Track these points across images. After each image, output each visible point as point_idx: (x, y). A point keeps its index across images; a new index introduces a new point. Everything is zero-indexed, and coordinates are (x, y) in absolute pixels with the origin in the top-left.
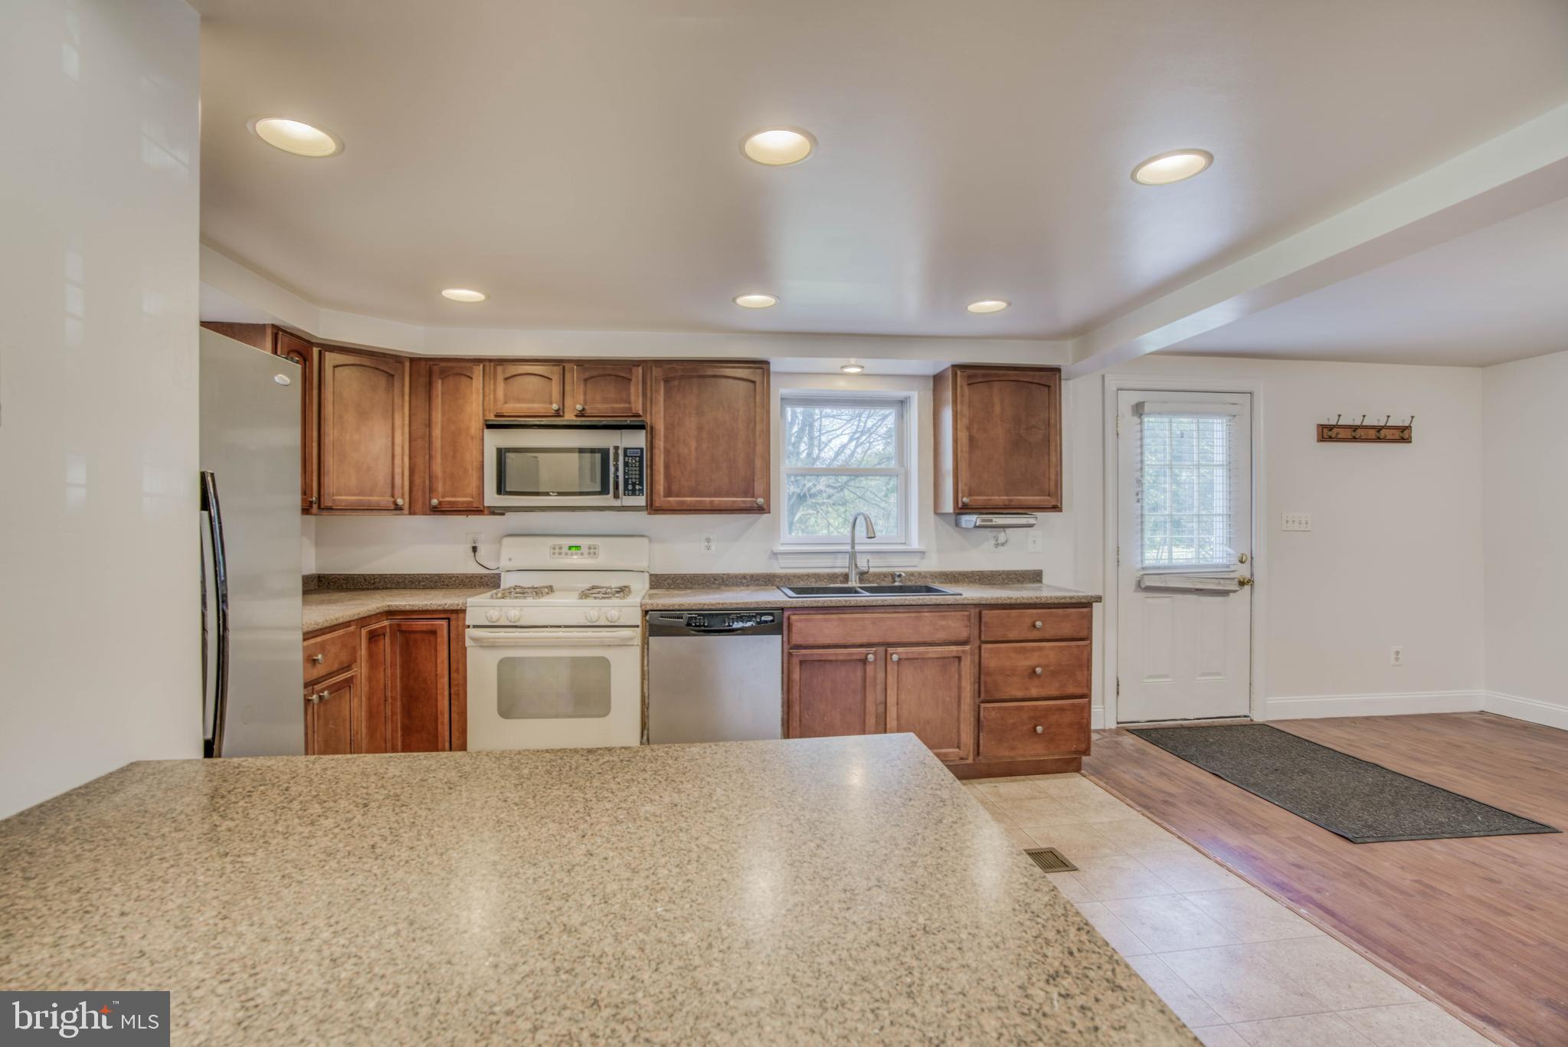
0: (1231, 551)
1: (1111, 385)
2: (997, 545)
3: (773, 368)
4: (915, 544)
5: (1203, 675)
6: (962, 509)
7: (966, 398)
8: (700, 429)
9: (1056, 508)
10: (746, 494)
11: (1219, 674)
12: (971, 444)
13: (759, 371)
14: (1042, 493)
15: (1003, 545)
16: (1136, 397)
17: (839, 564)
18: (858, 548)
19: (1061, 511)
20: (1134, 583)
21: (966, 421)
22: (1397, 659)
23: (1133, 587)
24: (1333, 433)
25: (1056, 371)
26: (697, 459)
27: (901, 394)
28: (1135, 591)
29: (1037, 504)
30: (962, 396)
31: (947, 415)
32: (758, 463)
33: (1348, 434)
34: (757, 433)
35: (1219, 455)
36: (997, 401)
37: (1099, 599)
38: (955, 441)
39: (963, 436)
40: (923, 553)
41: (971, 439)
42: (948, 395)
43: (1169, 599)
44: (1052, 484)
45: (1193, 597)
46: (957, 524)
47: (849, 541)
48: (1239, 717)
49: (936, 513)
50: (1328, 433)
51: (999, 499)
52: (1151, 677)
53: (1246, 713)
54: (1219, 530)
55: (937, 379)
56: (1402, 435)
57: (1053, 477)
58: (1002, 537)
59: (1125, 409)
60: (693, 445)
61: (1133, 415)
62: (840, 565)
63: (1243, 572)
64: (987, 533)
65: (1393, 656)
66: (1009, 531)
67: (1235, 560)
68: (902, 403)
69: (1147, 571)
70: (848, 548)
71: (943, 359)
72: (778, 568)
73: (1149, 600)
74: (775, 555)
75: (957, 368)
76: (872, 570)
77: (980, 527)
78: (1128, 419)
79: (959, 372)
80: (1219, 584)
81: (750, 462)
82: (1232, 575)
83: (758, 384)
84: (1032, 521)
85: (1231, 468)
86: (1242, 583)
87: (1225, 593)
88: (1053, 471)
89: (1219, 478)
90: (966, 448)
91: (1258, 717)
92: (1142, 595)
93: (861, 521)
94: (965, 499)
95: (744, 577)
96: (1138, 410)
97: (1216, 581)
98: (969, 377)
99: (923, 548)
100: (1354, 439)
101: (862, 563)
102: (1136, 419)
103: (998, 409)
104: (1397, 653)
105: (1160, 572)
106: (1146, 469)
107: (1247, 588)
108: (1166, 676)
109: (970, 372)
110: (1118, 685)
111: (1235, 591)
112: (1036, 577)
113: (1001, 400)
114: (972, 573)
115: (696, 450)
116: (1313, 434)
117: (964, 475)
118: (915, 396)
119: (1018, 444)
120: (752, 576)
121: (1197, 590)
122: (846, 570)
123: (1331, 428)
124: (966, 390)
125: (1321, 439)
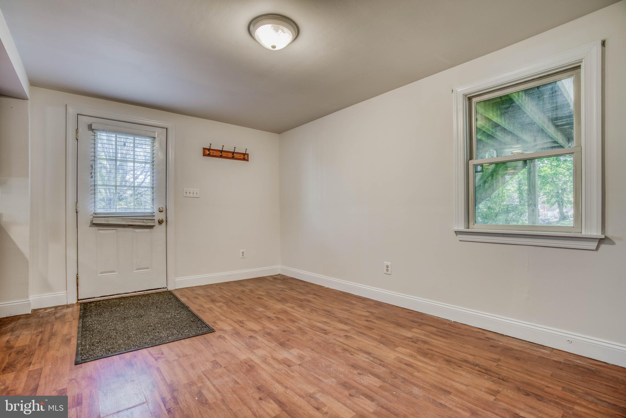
1: (72, 111)
5: (137, 269)
11: (148, 268)
16: (89, 120)
20: (89, 222)
22: (243, 255)
23: (89, 224)
24: (210, 153)
28: (90, 226)
33: (218, 154)
43: (115, 231)
48: (160, 288)
50: (208, 152)
52: (102, 273)
53: (165, 286)
56: (244, 157)
59: (82, 126)
61: (89, 130)
63: (162, 216)
65: (241, 254)
67: (156, 210)
69: (96, 215)
73: (100, 231)
80: (143, 222)
82: (155, 218)
85: (154, 164)
86: (160, 222)
87: (151, 227)
91: (171, 289)
92: (95, 229)
97: (142, 221)
104: (243, 253)
105: (107, 215)
107: (163, 224)
108: (113, 272)
110: (77, 279)
116: (201, 152)
121: (129, 225)
123: (209, 150)
125: (204, 155)
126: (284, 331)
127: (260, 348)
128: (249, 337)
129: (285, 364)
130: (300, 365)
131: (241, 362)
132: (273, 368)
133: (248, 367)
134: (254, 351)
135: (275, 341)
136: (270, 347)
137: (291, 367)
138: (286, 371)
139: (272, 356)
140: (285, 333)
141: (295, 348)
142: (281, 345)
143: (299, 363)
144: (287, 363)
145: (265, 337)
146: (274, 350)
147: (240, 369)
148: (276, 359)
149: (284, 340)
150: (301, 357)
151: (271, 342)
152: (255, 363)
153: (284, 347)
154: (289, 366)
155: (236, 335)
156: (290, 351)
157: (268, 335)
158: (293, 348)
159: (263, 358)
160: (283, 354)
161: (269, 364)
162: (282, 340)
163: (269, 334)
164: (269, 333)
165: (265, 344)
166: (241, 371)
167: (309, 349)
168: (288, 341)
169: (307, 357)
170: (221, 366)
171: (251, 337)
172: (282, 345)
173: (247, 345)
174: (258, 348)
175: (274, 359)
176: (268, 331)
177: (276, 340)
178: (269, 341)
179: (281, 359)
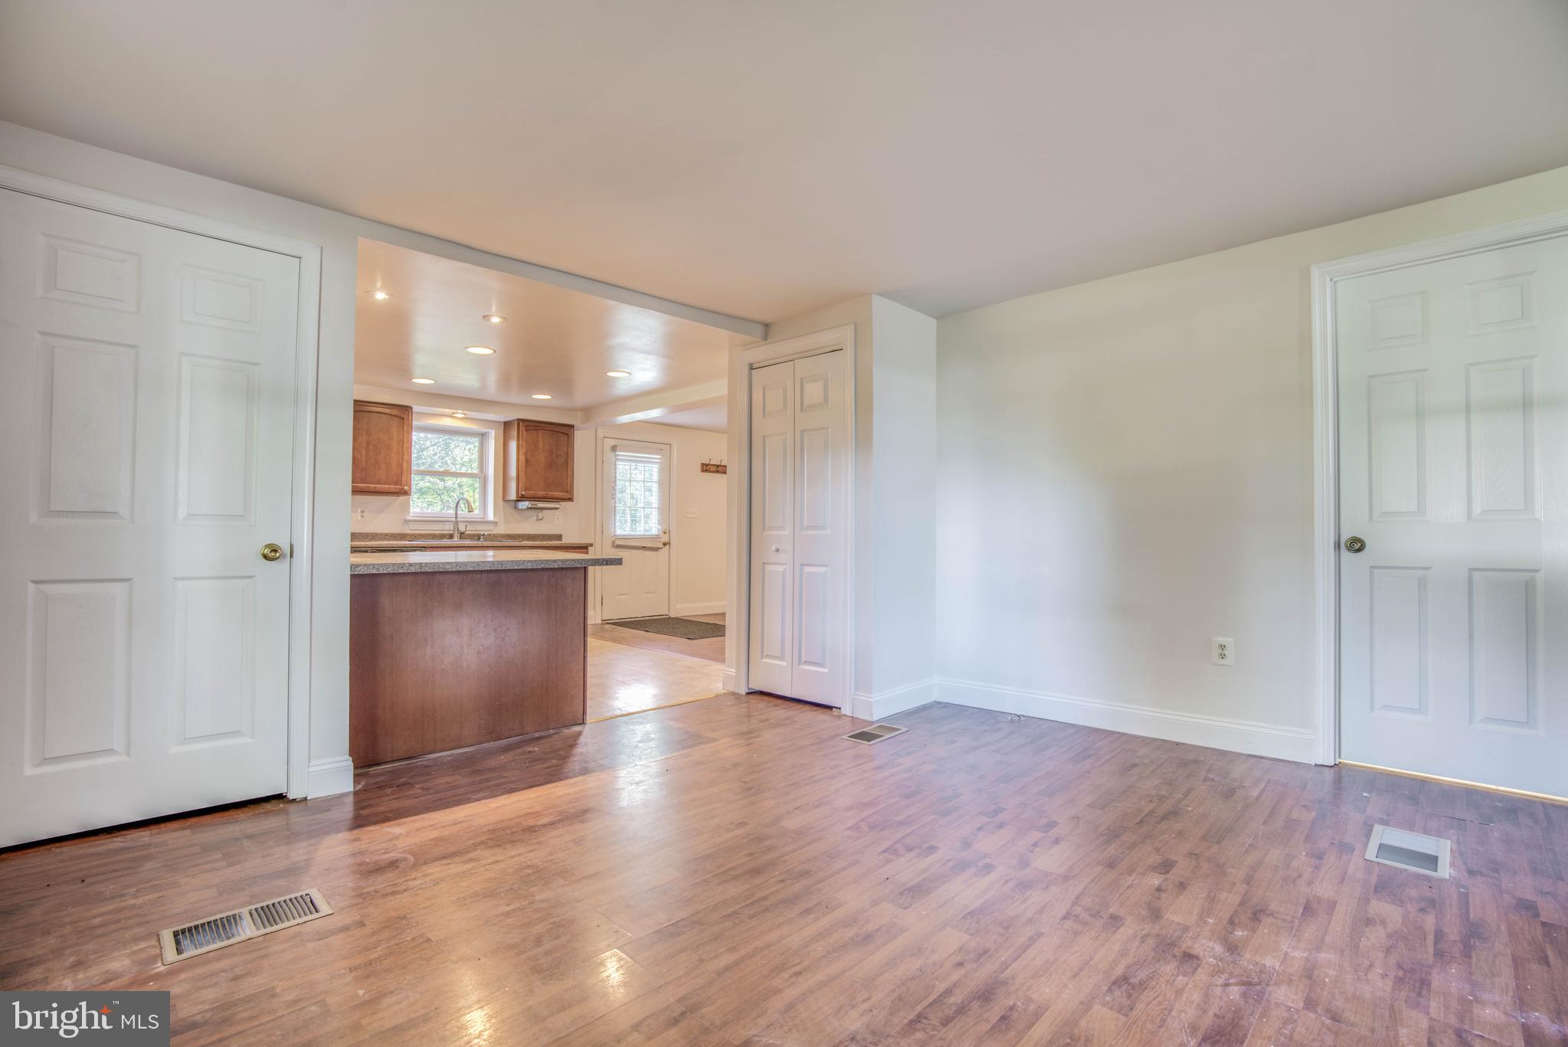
0: (660, 527)
1: (601, 434)
2: (538, 520)
3: (414, 410)
4: (491, 517)
5: (646, 593)
6: (521, 498)
7: (525, 438)
8: (368, 443)
9: (570, 499)
10: (396, 484)
11: (654, 592)
12: (527, 463)
13: (407, 412)
14: (563, 491)
15: (541, 520)
16: (613, 442)
17: (446, 528)
18: (458, 519)
19: (573, 501)
20: (611, 544)
21: (524, 450)
23: (611, 546)
24: (707, 468)
25: (572, 426)
26: (366, 461)
27: (484, 430)
28: (611, 548)
29: (560, 497)
30: (522, 436)
31: (513, 445)
32: (405, 466)
33: (713, 469)
34: (405, 449)
35: (655, 477)
36: (540, 440)
37: (591, 545)
38: (518, 460)
39: (523, 459)
40: (496, 523)
41: (527, 460)
42: (514, 433)
43: (629, 552)
44: (569, 486)
45: (640, 552)
46: (516, 507)
47: (454, 516)
48: (664, 615)
49: (504, 500)
51: (541, 493)
52: (619, 595)
53: (668, 612)
54: (655, 516)
55: (507, 425)
57: (569, 482)
58: (541, 515)
59: (607, 448)
60: (364, 452)
61: (612, 449)
62: (448, 528)
63: (665, 538)
64: (531, 512)
66: (545, 512)
67: (661, 532)
68: (483, 436)
69: (617, 537)
70: (454, 520)
71: (512, 415)
72: (407, 530)
73: (618, 553)
74: (406, 521)
75: (519, 420)
76: (467, 532)
77: (531, 508)
78: (609, 454)
79: (521, 424)
80: (654, 544)
81: (401, 466)
82: (661, 540)
83: (405, 420)
84: (558, 506)
85: (661, 483)
86: (665, 544)
87: (656, 549)
88: (569, 480)
89: (655, 487)
90: (524, 465)
91: (672, 615)
92: (614, 550)
93: (461, 503)
94: (523, 493)
95: (387, 535)
96: (614, 448)
97: (652, 543)
98: (526, 426)
99: (496, 520)
100: (717, 472)
101: (462, 528)
102: (613, 454)
103: (541, 444)
105: (625, 538)
106: (618, 482)
107: (667, 546)
108: (627, 594)
109: (527, 424)
110: (602, 599)
111: (661, 548)
112: (559, 537)
113: (543, 440)
114: (524, 535)
115: (366, 456)
116: (699, 468)
117: (522, 479)
118: (492, 433)
119: (551, 465)
120: (392, 534)
121: (642, 547)
122: (452, 532)
123: (707, 465)
124: (525, 432)
125: (703, 471)
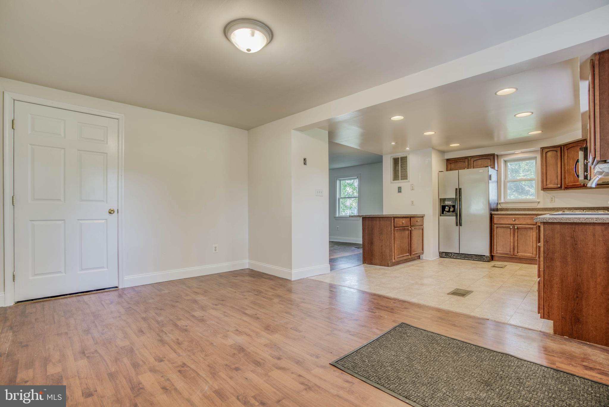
126: (237, 369)
127: (264, 345)
128: (282, 359)
129: (240, 332)
130: (228, 331)
131: (277, 332)
132: (249, 329)
133: (270, 329)
134: (269, 342)
135: (249, 353)
136: (254, 346)
137: (235, 329)
138: (240, 327)
139: (251, 337)
140: (237, 366)
141: (228, 346)
142: (243, 348)
143: (228, 332)
144: (238, 332)
145: (262, 359)
146: (250, 343)
147: (275, 327)
148: (248, 335)
149: (240, 355)
150: (226, 337)
151: (253, 352)
152: (265, 332)
153: (240, 346)
154: (237, 330)
155: (299, 361)
156: (235, 343)
157: (259, 362)
158: (231, 346)
159: (259, 336)
160: (241, 340)
161: (253, 331)
162: (242, 355)
163: (257, 363)
164: (258, 366)
165: (260, 350)
166: (273, 326)
167: (215, 344)
168: (234, 354)
169: (220, 337)
170: (291, 328)
171: (279, 359)
172: (241, 349)
173: (279, 347)
174: (266, 344)
175: (250, 335)
176: (259, 370)
177: (247, 354)
178: (256, 353)
179: (244, 336)
